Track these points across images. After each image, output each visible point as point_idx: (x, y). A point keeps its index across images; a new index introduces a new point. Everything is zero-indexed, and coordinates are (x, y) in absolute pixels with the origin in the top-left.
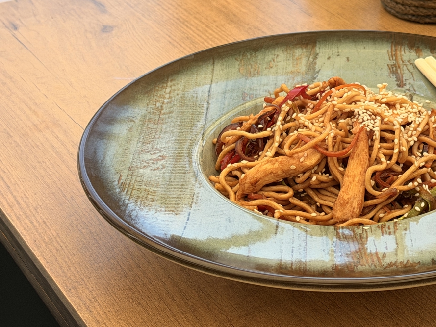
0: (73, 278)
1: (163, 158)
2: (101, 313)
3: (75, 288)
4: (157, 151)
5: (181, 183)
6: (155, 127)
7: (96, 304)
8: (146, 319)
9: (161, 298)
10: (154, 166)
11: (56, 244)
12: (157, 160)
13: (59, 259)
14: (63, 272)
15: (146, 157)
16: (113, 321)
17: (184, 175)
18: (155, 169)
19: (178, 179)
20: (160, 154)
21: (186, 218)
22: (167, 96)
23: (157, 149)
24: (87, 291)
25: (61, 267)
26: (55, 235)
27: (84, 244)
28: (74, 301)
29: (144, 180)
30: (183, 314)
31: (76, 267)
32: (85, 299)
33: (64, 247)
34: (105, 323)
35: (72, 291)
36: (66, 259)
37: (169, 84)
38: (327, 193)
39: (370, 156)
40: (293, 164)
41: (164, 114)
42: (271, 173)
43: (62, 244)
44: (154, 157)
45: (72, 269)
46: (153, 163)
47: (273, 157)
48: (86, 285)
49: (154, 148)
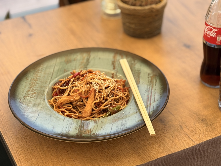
0: (6, 129)
1: (35, 93)
2: (12, 142)
3: (6, 133)
4: (34, 91)
5: (39, 103)
6: (35, 82)
7: (11, 138)
8: (26, 144)
9: (31, 137)
10: (32, 96)
11: (2, 117)
12: (33, 94)
13: (3, 122)
14: (3, 127)
15: (30, 93)
16: (16, 144)
17: (40, 99)
18: (32, 97)
19: (38, 101)
20: (34, 92)
21: (38, 116)
22: (40, 70)
23: (34, 90)
24: (9, 134)
25: (3, 125)
26: (3, 114)
27: (11, 118)
28: (5, 137)
29: (28, 101)
30: (37, 143)
31: (8, 125)
32: (9, 137)
33: (5, 119)
34: (13, 145)
35: (5, 134)
36: (5, 123)
37: (42, 66)
38: (82, 108)
39: (95, 97)
40: (72, 99)
41: (38, 77)
42: (66, 101)
43: (4, 117)
44: (32, 93)
45: (6, 126)
46: (32, 95)
47: (67, 96)
48: (10, 132)
49: (33, 89)
